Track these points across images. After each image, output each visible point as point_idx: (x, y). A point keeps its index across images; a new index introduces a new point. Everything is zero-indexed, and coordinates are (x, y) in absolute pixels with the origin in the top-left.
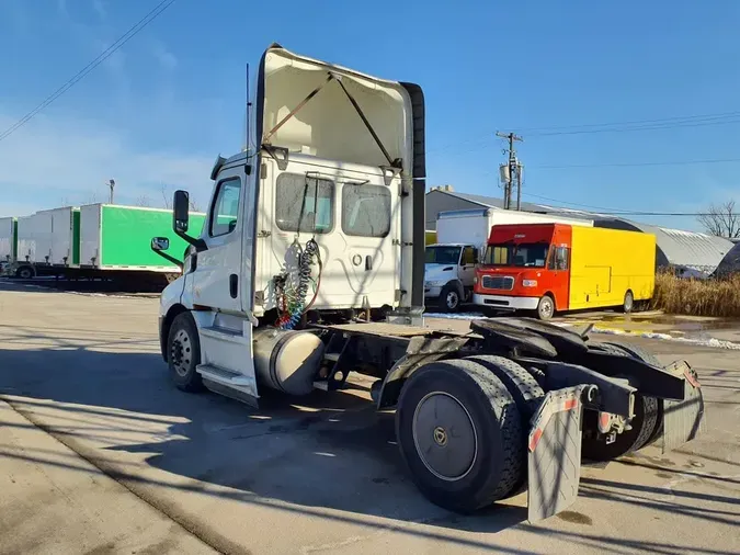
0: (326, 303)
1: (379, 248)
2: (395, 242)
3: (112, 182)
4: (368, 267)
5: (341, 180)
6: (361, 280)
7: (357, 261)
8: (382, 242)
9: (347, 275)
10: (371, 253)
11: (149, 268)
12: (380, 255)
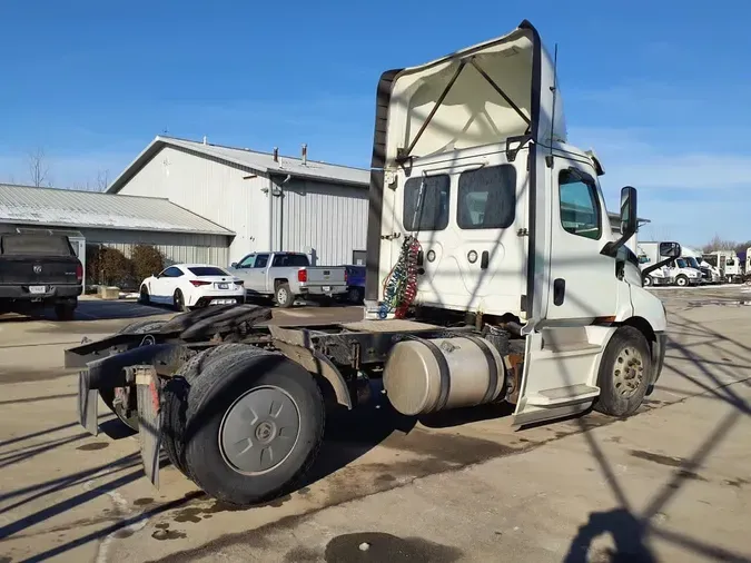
0: (440, 303)
1: (498, 242)
2: (521, 233)
4: (485, 264)
5: (457, 170)
6: (477, 279)
7: (472, 257)
8: (501, 235)
9: (461, 273)
10: (488, 247)
12: (500, 249)
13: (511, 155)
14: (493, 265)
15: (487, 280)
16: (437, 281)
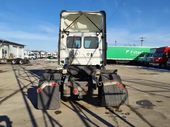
1: (95, 51)
2: (100, 50)
3: (116, 41)
4: (92, 55)
5: (83, 36)
6: (89, 59)
7: (88, 54)
8: (96, 50)
9: (85, 57)
10: (92, 52)
11: (112, 59)
12: (95, 53)
13: (97, 35)
14: (94, 56)
15: (92, 59)
16: (78, 59)
